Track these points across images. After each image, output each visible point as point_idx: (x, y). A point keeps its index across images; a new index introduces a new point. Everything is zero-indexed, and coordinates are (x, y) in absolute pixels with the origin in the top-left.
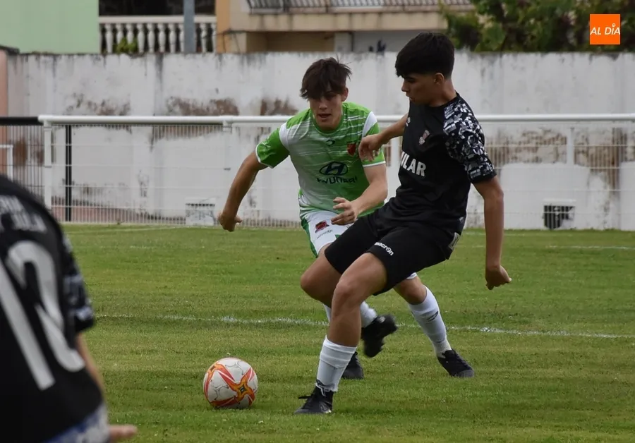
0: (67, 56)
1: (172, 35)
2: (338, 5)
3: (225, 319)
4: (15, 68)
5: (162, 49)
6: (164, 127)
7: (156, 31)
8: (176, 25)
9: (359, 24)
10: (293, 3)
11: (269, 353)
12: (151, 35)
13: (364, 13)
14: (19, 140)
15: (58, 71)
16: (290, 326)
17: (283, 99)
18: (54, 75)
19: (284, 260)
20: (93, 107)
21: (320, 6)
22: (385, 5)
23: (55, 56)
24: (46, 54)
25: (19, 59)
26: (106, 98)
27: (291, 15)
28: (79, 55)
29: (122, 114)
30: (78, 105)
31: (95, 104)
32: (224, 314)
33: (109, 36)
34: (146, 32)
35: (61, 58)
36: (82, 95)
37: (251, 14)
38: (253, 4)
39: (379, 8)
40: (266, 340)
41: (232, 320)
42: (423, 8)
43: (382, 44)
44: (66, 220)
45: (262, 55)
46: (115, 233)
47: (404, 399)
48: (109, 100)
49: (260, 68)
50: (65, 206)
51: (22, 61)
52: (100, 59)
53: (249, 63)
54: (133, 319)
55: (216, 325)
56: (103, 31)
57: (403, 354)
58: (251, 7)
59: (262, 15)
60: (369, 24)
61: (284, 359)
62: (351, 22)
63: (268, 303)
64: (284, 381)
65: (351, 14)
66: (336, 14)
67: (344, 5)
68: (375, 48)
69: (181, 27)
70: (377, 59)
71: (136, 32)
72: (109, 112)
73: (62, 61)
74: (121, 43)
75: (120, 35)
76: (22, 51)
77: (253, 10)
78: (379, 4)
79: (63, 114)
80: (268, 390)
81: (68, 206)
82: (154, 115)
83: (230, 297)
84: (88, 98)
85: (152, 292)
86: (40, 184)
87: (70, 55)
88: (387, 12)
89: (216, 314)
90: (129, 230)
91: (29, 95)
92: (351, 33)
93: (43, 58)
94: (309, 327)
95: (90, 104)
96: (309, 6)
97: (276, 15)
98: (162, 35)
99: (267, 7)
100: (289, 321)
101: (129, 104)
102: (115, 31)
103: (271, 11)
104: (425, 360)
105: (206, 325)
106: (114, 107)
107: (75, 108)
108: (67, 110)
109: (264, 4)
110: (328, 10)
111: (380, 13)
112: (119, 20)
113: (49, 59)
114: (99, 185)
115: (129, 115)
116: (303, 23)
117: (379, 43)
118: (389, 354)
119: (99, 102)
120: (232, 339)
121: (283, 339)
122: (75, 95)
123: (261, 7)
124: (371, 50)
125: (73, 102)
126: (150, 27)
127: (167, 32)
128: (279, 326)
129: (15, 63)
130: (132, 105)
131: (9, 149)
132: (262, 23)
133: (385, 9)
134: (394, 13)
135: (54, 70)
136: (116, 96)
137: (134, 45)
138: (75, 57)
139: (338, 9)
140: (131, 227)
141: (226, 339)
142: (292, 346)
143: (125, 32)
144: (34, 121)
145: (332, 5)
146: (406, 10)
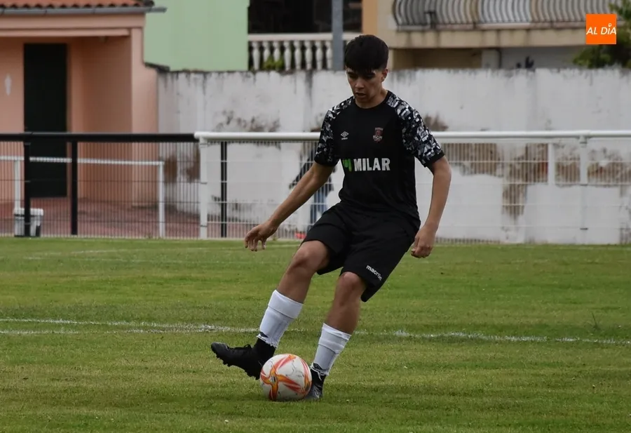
0: (217, 74)
1: (319, 53)
2: (486, 22)
3: (398, 333)
4: (166, 86)
5: (309, 66)
6: (312, 143)
7: (303, 49)
8: (323, 42)
9: (506, 41)
10: (440, 20)
11: (445, 367)
12: (298, 53)
13: (512, 30)
14: (168, 157)
15: (209, 88)
16: (463, 340)
17: (432, 114)
18: (204, 93)
19: (448, 275)
20: (243, 124)
21: (468, 23)
22: (533, 21)
23: (205, 74)
24: (196, 72)
25: (169, 77)
26: (255, 116)
27: (438, 31)
28: (230, 72)
29: (272, 130)
30: (228, 123)
31: (245, 121)
32: (396, 328)
33: (256, 53)
34: (293, 49)
35: (211, 75)
36: (232, 112)
37: (398, 31)
38: (400, 20)
39: (527, 24)
40: (441, 354)
41: (404, 334)
42: (572, 24)
43: (530, 61)
44: (222, 236)
45: (412, 72)
46: (273, 249)
47: (589, 413)
48: (258, 117)
49: (409, 84)
50: (221, 222)
51: (172, 78)
52: (249, 77)
53: (398, 79)
54: (305, 333)
55: (388, 339)
56: (251, 49)
57: (581, 368)
58: (398, 24)
59: (409, 32)
60: (517, 40)
61: (462, 373)
62: (498, 38)
63: (438, 318)
64: (465, 394)
65: (499, 31)
66: (484, 31)
67: (492, 21)
68: (523, 64)
69: (328, 44)
70: (527, 75)
71: (282, 49)
72: (259, 129)
73: (212, 79)
74: (268, 61)
75: (266, 53)
76: (172, 68)
77: (400, 27)
78: (527, 21)
79: (213, 131)
80: (450, 404)
81: (224, 222)
82: (304, 131)
83: (399, 311)
84: (237, 115)
85: (320, 307)
86: (196, 201)
87: (220, 73)
88: (536, 29)
89: (388, 329)
90: (287, 246)
91: (178, 112)
92: (499, 50)
93: (193, 76)
94: (483, 342)
95: (239, 121)
96: (456, 23)
97: (423, 32)
98: (308, 53)
99: (414, 24)
100: (461, 335)
101: (278, 120)
102: (261, 49)
103: (420, 28)
104: (605, 375)
105: (379, 340)
106: (263, 124)
107: (225, 126)
108: (217, 127)
109: (411, 21)
110: (476, 27)
111: (528, 30)
112: (265, 38)
113: (200, 77)
114: (249, 202)
115: (279, 131)
116: (450, 40)
117: (527, 60)
118: (567, 369)
119: (248, 119)
120: (407, 353)
121: (457, 354)
122: (224, 113)
123: (408, 24)
124: (519, 66)
125: (223, 119)
126: (296, 44)
127: (314, 49)
128: (452, 340)
129: (166, 81)
130: (281, 123)
131: (159, 166)
132: (409, 40)
133: (533, 25)
134: (543, 29)
135: (204, 88)
136: (266, 114)
137: (281, 63)
138: (225, 74)
139: (485, 26)
140: (288, 243)
141: (400, 353)
142: (468, 360)
143: (272, 50)
144: (189, 138)
145: (480, 22)
146: (555, 26)
